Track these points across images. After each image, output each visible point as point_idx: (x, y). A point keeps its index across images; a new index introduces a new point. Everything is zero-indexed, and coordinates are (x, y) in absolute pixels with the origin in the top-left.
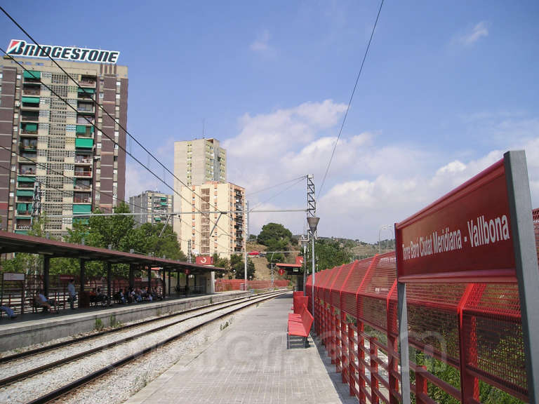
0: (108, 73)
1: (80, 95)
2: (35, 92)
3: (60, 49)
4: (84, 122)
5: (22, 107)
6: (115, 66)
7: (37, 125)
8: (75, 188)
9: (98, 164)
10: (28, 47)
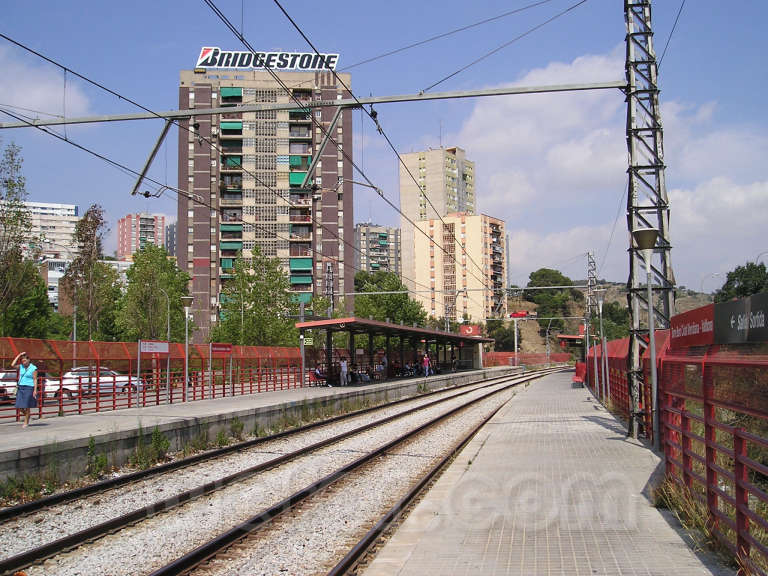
0: (326, 84)
1: (293, 116)
2: (235, 115)
3: (264, 56)
4: (298, 150)
5: (221, 135)
6: (335, 73)
7: (241, 157)
8: (291, 237)
9: (319, 205)
10: (223, 55)
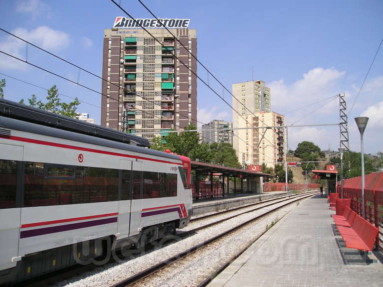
0: (182, 35)
1: (163, 52)
2: (133, 52)
3: (149, 21)
4: (167, 70)
5: (125, 63)
6: (187, 29)
7: (135, 74)
8: (162, 118)
9: (178, 101)
10: (127, 21)
